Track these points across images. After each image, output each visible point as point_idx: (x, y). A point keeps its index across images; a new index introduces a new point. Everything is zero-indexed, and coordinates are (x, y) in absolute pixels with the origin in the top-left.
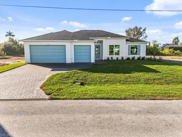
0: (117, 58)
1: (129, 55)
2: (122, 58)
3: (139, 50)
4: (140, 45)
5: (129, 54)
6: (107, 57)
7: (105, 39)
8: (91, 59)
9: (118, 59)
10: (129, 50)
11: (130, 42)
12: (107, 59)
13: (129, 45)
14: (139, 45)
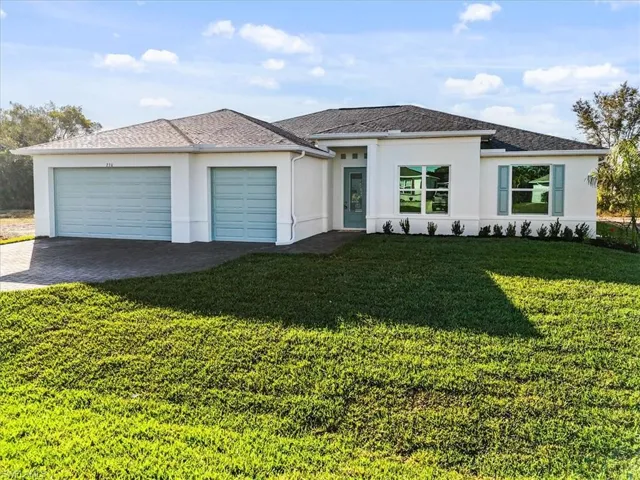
0: (432, 229)
1: (501, 212)
2: (456, 228)
3: (556, 189)
4: (563, 166)
5: (503, 208)
6: (384, 223)
7: (380, 138)
8: (278, 226)
9: (436, 233)
10: (501, 189)
11: (502, 151)
12: (382, 231)
13: (501, 167)
14: (556, 166)
